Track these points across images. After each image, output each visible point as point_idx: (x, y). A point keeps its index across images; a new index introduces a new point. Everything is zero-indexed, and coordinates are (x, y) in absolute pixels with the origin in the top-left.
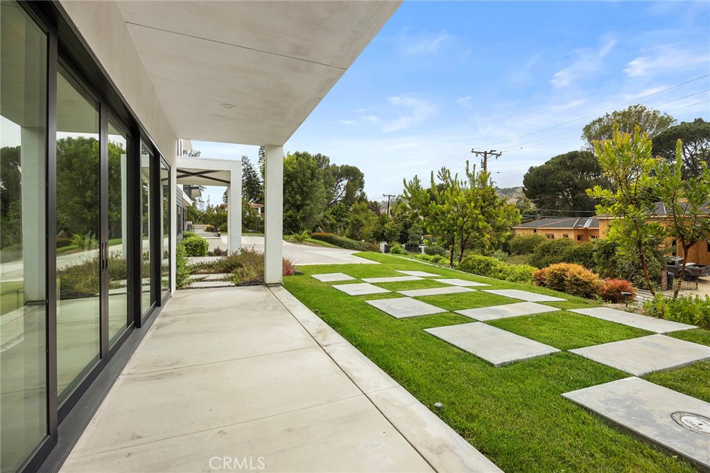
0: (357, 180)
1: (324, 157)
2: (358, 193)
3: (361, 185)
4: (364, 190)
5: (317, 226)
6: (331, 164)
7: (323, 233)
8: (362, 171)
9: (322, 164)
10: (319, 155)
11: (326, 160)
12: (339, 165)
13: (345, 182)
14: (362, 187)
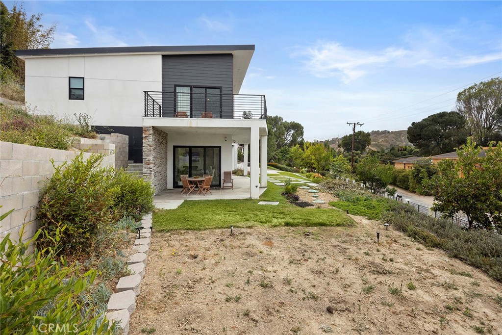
0: (299, 131)
1: (280, 118)
2: (299, 139)
3: (302, 134)
4: (304, 137)
5: (271, 159)
6: (284, 121)
7: (274, 163)
8: (302, 125)
9: (278, 122)
10: (277, 116)
11: (281, 119)
12: (289, 121)
13: (292, 132)
14: (302, 135)
